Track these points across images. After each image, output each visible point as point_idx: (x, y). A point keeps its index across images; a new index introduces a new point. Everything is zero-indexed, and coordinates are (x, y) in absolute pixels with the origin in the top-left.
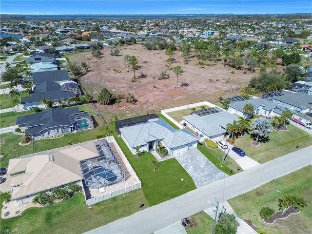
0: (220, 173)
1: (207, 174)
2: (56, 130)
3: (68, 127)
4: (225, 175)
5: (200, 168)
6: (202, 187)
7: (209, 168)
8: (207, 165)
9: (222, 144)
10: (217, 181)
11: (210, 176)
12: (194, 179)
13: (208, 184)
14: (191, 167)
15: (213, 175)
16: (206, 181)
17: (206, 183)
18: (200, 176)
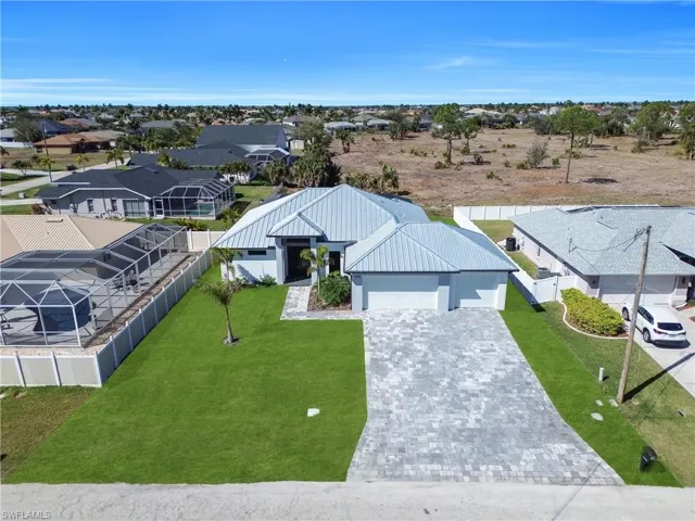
0: (561, 447)
1: (471, 424)
2: (108, 201)
3: (143, 200)
4: (595, 467)
5: (450, 386)
6: (379, 485)
7: (506, 402)
8: (501, 386)
9: (650, 319)
10: (508, 487)
11: (486, 445)
12: (372, 424)
13: (436, 478)
14: (408, 374)
15: (510, 443)
16: (435, 458)
17: (426, 468)
18: (421, 420)
